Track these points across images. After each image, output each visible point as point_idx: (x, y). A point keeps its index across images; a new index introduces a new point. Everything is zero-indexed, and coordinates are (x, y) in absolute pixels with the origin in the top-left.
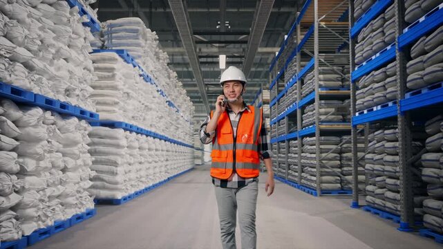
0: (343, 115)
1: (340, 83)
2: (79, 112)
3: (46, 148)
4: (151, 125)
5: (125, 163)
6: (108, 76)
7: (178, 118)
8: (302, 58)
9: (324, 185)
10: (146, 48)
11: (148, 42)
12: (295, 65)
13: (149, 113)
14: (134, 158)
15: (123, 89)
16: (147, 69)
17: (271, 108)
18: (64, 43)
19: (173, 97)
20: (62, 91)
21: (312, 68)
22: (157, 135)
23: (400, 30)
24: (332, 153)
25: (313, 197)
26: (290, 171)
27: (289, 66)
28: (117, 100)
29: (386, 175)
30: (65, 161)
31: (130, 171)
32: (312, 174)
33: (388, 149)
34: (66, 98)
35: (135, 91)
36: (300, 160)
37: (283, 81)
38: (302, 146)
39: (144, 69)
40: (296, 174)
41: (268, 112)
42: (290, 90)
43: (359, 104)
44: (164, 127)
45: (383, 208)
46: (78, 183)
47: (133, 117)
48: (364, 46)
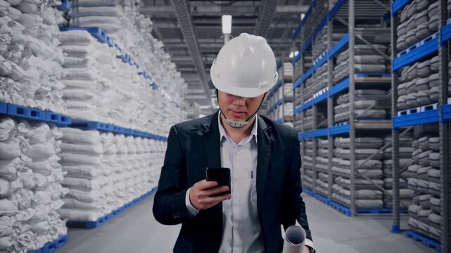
0: (386, 110)
1: (383, 67)
2: (50, 117)
3: (19, 166)
4: (131, 121)
5: (100, 174)
6: (79, 62)
7: (164, 105)
8: (334, 28)
9: (360, 201)
10: (124, 17)
11: (126, 8)
12: (326, 39)
13: (128, 104)
14: (111, 166)
15: (96, 79)
16: (125, 46)
17: (294, 90)
18: (33, 36)
19: (158, 76)
20: (32, 94)
21: (346, 47)
22: (138, 132)
23: (442, 20)
24: (372, 159)
25: (345, 217)
26: (318, 181)
27: (317, 38)
28: (89, 93)
29: (430, 194)
30: (36, 179)
31: (106, 185)
32: (346, 186)
33: (434, 162)
34: (36, 103)
35: (111, 78)
36: (331, 168)
37: (311, 55)
38: (334, 147)
39: (122, 47)
40: (326, 185)
41: (291, 94)
42: (319, 70)
43: (401, 102)
44: (145, 121)
45: (426, 234)
46: (49, 204)
47: (109, 114)
48: (407, 29)
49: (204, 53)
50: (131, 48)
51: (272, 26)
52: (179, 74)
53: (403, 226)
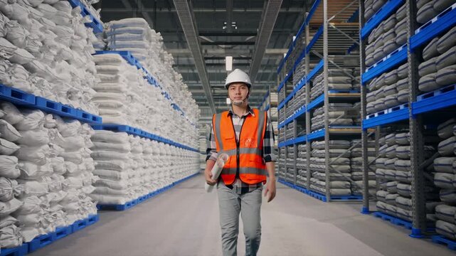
0: (353, 118)
1: (350, 85)
2: (82, 115)
3: (47, 152)
4: (155, 129)
5: (129, 167)
6: (112, 78)
7: (183, 122)
8: (311, 59)
9: (333, 190)
10: (150, 50)
11: (152, 43)
12: (304, 67)
13: (154, 116)
14: (138, 162)
15: (126, 92)
16: (151, 71)
17: (279, 111)
18: (66, 44)
19: (178, 100)
20: (64, 93)
21: (321, 70)
22: (162, 138)
23: (411, 31)
24: (342, 157)
25: (322, 202)
26: (298, 176)
27: (297, 68)
28: (120, 103)
29: (397, 180)
30: (67, 166)
31: (133, 176)
32: (321, 178)
33: (400, 154)
34: (68, 101)
35: (139, 94)
36: (309, 165)
37: (292, 83)
38: (312, 149)
39: (148, 71)
40: (305, 179)
41: (276, 115)
42: (298, 93)
43: (369, 107)
44: (168, 131)
45: (394, 214)
46: (80, 188)
47: (137, 121)
48: (375, 48)
49: (212, 87)
50: (156, 73)
51: (260, 71)
52: (197, 106)
53: (371, 208)
